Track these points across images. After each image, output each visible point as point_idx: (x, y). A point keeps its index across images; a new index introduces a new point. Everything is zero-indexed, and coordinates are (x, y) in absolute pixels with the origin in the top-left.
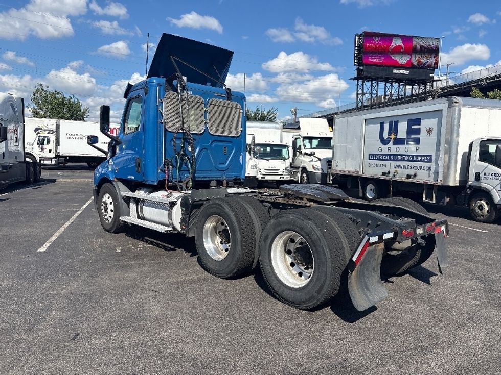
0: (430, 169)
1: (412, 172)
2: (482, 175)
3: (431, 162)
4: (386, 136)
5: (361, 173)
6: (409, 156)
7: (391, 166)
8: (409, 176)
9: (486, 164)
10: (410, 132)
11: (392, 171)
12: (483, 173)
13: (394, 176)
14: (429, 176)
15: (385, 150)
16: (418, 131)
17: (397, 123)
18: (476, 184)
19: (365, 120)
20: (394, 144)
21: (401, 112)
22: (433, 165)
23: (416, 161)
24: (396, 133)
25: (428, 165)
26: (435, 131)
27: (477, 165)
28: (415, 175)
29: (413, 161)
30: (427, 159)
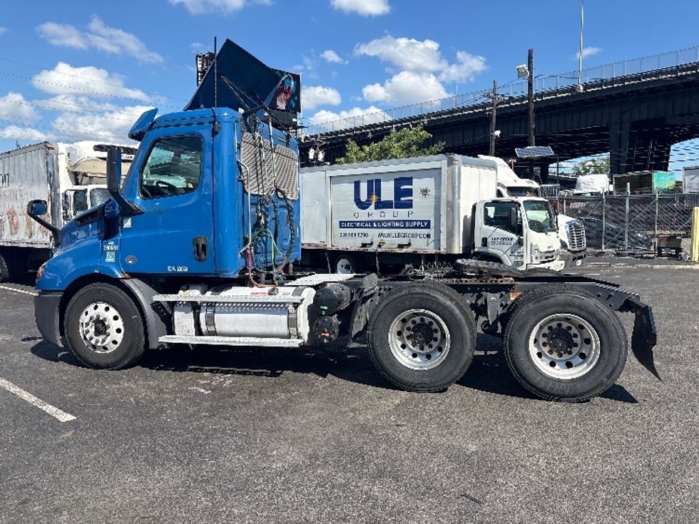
0: (428, 236)
1: (405, 241)
2: (489, 240)
3: (429, 228)
4: (364, 197)
5: (329, 246)
6: (399, 221)
7: (373, 235)
8: (401, 246)
9: (493, 228)
10: (399, 193)
11: (377, 241)
12: (490, 238)
13: (380, 246)
14: (428, 245)
15: (363, 215)
16: (410, 192)
17: (378, 182)
18: (484, 250)
19: (331, 177)
20: (376, 208)
21: (382, 169)
22: (432, 231)
23: (409, 228)
24: (379, 194)
25: (426, 231)
26: (432, 193)
27: (483, 230)
28: (409, 245)
29: (404, 227)
30: (423, 224)
